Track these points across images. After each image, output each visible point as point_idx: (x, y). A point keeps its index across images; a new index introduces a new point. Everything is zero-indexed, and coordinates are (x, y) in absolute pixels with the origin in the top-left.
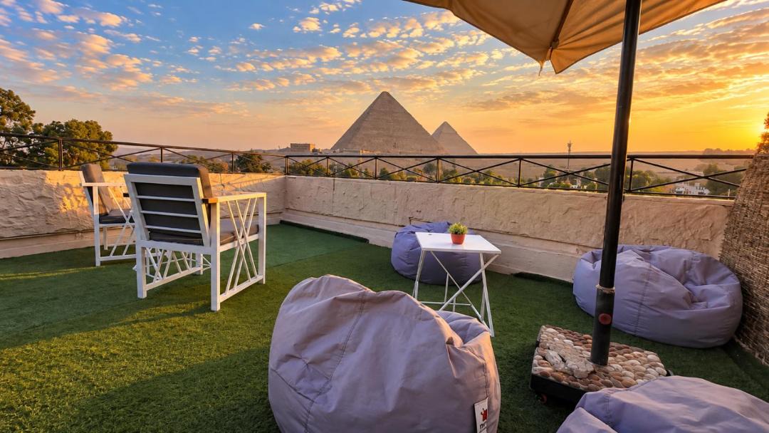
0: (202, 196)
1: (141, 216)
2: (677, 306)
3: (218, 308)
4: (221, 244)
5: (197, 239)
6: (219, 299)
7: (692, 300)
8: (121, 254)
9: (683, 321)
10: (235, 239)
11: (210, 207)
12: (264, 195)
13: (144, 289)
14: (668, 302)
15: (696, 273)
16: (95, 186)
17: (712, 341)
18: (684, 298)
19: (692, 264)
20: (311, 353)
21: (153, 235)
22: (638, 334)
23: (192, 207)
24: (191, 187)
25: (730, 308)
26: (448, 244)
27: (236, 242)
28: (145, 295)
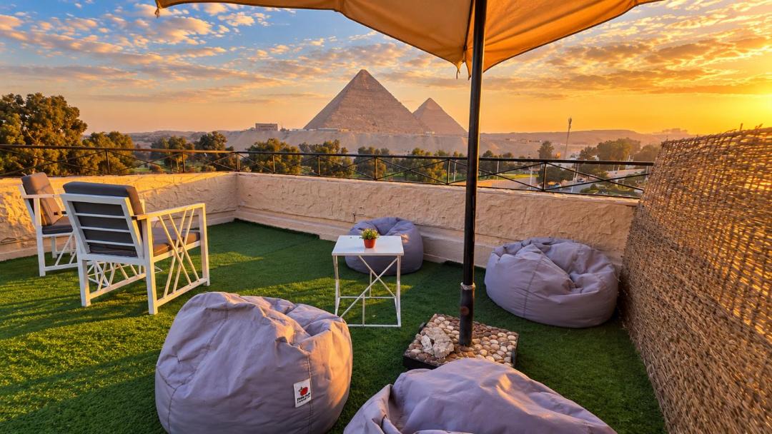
0: (132, 214)
1: (80, 232)
2: (557, 292)
3: (156, 312)
4: (154, 255)
5: (131, 252)
6: (155, 304)
7: (570, 286)
8: (68, 263)
9: (561, 304)
10: (170, 248)
11: (141, 224)
12: (203, 205)
13: (88, 298)
14: (550, 289)
15: (581, 263)
16: (36, 198)
17: (585, 322)
18: (563, 285)
19: (577, 255)
20: (183, 353)
21: (93, 249)
22: (526, 317)
23: (123, 223)
24: (120, 206)
25: (597, 293)
26: (361, 248)
27: (173, 251)
28: (89, 304)
